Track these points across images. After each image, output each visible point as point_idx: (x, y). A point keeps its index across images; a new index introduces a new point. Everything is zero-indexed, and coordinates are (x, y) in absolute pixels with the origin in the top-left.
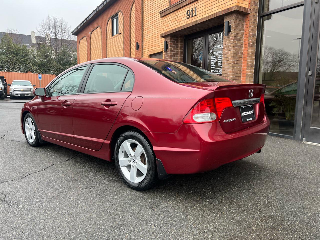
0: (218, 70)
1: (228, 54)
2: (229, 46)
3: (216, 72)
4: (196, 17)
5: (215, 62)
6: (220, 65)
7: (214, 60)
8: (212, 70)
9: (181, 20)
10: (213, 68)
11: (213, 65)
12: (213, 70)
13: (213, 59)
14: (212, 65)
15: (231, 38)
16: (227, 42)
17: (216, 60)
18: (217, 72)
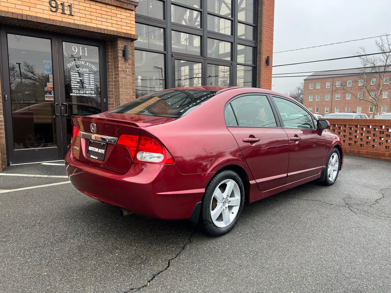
0: (85, 91)
1: (126, 78)
2: (127, 71)
3: (82, 93)
4: (70, 17)
5: (79, 80)
6: (88, 85)
7: (77, 78)
8: (75, 90)
9: (34, 6)
10: (77, 88)
11: (75, 83)
12: (77, 90)
13: (74, 76)
14: (73, 83)
15: (129, 64)
16: (123, 66)
17: (81, 78)
18: (84, 94)
